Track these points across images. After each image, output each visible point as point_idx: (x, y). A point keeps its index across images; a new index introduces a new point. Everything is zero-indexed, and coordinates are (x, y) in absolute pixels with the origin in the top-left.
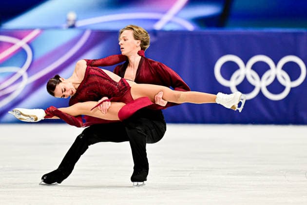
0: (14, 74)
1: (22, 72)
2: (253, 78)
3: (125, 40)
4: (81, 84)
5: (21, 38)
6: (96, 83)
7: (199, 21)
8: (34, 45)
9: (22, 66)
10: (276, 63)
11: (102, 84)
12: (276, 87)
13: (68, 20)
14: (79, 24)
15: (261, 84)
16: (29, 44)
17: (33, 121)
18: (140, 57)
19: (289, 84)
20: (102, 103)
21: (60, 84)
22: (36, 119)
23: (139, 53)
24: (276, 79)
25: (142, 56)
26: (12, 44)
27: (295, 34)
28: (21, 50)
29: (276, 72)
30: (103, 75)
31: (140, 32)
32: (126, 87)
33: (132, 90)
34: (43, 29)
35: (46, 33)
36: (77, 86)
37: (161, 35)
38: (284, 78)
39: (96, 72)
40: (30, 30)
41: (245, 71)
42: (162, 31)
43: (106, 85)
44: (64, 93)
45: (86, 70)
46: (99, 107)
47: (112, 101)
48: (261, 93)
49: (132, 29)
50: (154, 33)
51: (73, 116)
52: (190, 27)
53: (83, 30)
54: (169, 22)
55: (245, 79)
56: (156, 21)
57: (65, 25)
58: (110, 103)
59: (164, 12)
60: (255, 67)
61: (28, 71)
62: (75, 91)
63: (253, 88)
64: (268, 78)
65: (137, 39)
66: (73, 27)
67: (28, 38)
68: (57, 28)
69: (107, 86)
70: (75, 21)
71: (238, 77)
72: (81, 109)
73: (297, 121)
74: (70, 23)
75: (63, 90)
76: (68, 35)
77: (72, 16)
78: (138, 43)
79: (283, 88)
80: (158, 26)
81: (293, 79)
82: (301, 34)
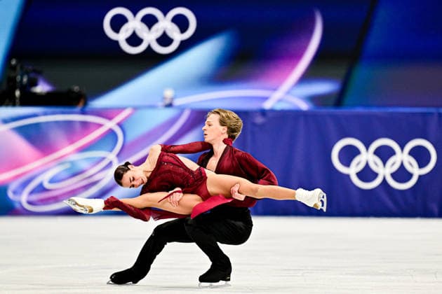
0: (103, 159)
1: (112, 157)
2: (376, 164)
3: (210, 125)
4: (153, 172)
5: (110, 118)
6: (169, 171)
7: (315, 99)
8: (126, 126)
9: (111, 151)
10: (402, 148)
11: (175, 173)
12: (402, 175)
13: (164, 98)
14: (177, 102)
15: (385, 171)
16: (120, 125)
17: (87, 212)
18: (226, 146)
19: (416, 171)
20: (172, 194)
21: (129, 172)
22: (92, 211)
23: (225, 141)
24: (402, 165)
25: (228, 145)
26: (100, 126)
27: (424, 115)
28: (111, 132)
29: (402, 157)
30: (177, 163)
31: (228, 117)
32: (202, 177)
33: (208, 181)
34: (136, 108)
35: (139, 113)
36: (149, 174)
37: (270, 115)
38: (411, 164)
39: (170, 159)
40: (120, 110)
41: (366, 156)
42: (272, 111)
43: (180, 174)
44: (133, 183)
45: (160, 156)
46: (168, 198)
47: (184, 192)
48: (384, 181)
49: (218, 113)
50: (263, 112)
51: (139, 209)
52: (304, 106)
53: (182, 109)
54: (280, 101)
55: (367, 165)
56: (265, 99)
57: (160, 104)
58: (182, 194)
59: (275, 89)
60: (377, 152)
61: (118, 155)
62: (145, 180)
63: (375, 175)
64: (393, 164)
65: (223, 125)
66: (170, 105)
67: (118, 119)
68: (152, 107)
69: (182, 175)
70: (172, 99)
71: (358, 164)
72: (148, 200)
73: (426, 213)
74: (167, 102)
75: (132, 179)
76: (165, 115)
77: (169, 93)
78: (224, 130)
79: (410, 176)
80: (268, 105)
81: (421, 165)
82: (431, 114)
